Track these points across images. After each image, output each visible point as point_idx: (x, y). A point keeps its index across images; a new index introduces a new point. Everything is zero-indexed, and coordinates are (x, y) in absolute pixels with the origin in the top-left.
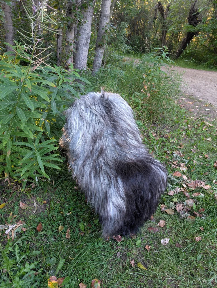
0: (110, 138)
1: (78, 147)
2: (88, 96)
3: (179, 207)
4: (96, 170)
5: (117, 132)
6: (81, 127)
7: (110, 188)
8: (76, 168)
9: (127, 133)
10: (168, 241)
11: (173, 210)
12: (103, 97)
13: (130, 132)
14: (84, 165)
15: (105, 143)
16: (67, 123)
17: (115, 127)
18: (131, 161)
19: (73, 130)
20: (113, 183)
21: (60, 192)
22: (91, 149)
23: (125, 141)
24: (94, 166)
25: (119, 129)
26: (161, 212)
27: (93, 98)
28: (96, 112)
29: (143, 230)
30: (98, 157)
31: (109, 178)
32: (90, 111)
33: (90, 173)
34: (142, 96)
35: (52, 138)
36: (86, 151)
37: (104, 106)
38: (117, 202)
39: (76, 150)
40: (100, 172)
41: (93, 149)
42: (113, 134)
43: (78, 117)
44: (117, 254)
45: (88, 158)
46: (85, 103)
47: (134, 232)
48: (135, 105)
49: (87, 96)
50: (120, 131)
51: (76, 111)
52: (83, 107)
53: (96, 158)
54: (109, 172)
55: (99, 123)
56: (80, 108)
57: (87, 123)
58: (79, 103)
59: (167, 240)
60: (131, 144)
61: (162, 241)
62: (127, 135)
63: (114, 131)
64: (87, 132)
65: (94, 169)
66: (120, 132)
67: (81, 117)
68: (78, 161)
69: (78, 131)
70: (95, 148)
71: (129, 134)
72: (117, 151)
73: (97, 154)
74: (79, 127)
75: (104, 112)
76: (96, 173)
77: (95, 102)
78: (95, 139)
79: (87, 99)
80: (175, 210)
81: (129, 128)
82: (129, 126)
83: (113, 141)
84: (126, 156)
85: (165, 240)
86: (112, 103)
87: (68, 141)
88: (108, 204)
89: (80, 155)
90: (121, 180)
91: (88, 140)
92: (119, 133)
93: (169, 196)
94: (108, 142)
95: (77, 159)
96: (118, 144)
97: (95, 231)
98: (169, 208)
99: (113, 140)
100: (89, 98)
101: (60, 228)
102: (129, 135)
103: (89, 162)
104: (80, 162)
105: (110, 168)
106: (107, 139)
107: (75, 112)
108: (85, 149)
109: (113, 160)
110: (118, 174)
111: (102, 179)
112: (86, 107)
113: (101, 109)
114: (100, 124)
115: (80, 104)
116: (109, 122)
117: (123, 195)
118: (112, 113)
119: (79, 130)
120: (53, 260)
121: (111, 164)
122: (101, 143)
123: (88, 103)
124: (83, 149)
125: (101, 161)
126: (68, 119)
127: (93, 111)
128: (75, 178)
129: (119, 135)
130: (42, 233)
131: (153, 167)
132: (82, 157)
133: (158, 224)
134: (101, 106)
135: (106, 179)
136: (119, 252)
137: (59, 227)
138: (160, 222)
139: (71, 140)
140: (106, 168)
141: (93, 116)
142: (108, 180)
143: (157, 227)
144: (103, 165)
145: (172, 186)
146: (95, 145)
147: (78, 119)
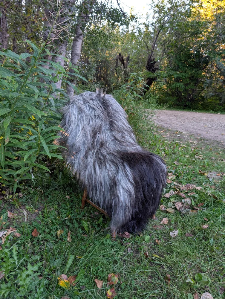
1: (78, 140)
3: (178, 205)
5: (114, 129)
6: (80, 120)
7: (118, 173)
8: (77, 162)
10: (177, 232)
11: (173, 208)
14: (86, 157)
15: (104, 137)
16: (65, 119)
19: (72, 124)
21: (53, 200)
22: (92, 142)
23: (123, 137)
24: (97, 157)
25: (116, 126)
26: (162, 211)
27: (90, 95)
28: (95, 106)
29: (149, 227)
31: (115, 164)
32: (89, 106)
33: (94, 163)
36: (87, 143)
37: (102, 102)
39: (76, 144)
40: (105, 160)
42: (111, 130)
43: (77, 111)
44: (127, 250)
45: (89, 149)
46: (83, 99)
50: (117, 128)
51: (75, 106)
52: (81, 102)
53: (98, 150)
54: (115, 160)
56: (79, 103)
59: (176, 232)
60: (128, 141)
61: (171, 234)
64: (87, 125)
65: (98, 159)
68: (80, 154)
69: (78, 125)
70: (96, 141)
74: (78, 120)
75: (102, 107)
76: (101, 162)
77: (93, 98)
78: (94, 133)
80: (175, 208)
81: (125, 127)
85: (174, 232)
86: (108, 101)
87: (67, 136)
88: (118, 190)
89: (81, 148)
90: (128, 166)
93: (165, 198)
94: (108, 136)
95: (78, 152)
96: (116, 139)
97: (99, 231)
98: (168, 208)
99: (111, 135)
100: (86, 95)
101: (59, 232)
103: (91, 153)
104: (82, 154)
105: (115, 156)
106: (106, 134)
110: (124, 160)
111: (108, 166)
112: (84, 102)
113: (99, 104)
115: (78, 99)
116: (107, 117)
117: (131, 180)
118: (109, 109)
120: (57, 261)
121: (115, 154)
122: (100, 137)
123: (86, 98)
127: (91, 105)
129: (117, 131)
130: (40, 236)
131: (154, 158)
132: (83, 150)
133: (162, 222)
134: (98, 101)
136: (130, 248)
137: (58, 231)
138: (163, 220)
139: (70, 135)
140: (110, 157)
141: (91, 110)
142: (114, 166)
143: (162, 225)
144: (106, 155)
145: (166, 190)
146: (96, 138)
147: (77, 113)
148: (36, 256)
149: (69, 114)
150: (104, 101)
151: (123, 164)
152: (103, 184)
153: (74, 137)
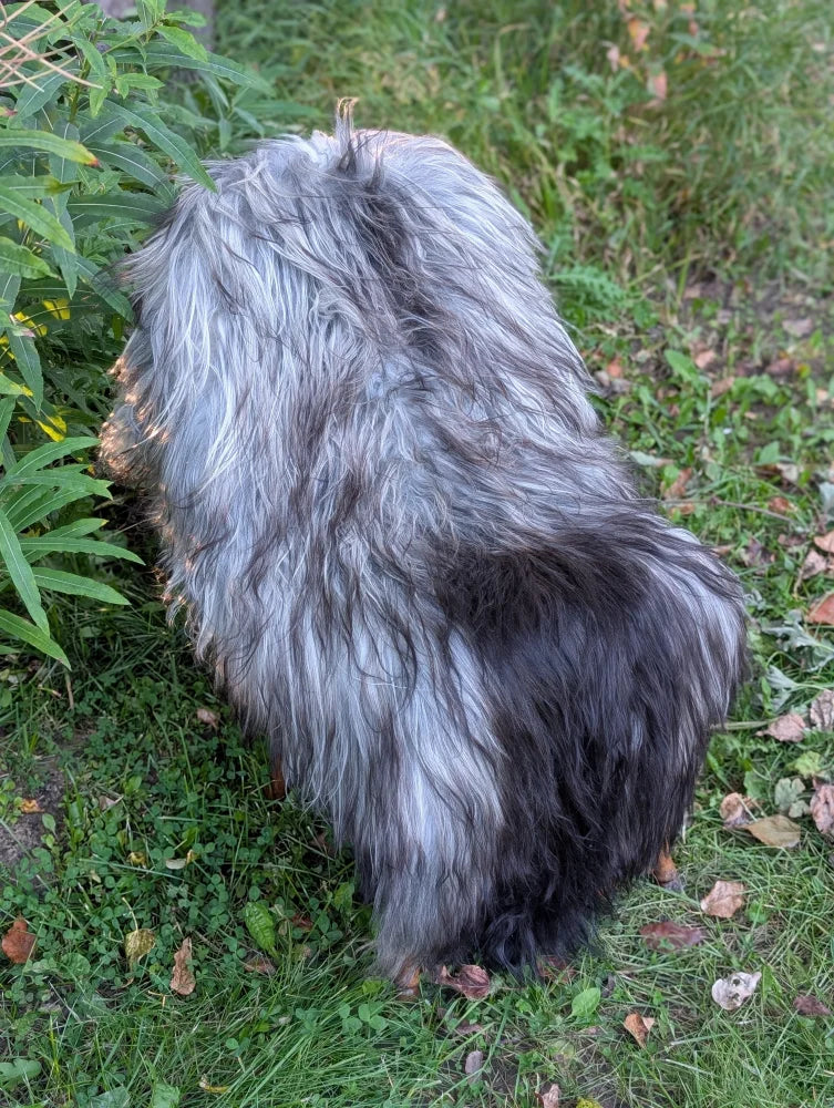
0: (401, 411)
1: (215, 474)
2: (258, 169)
3: (827, 803)
4: (328, 603)
5: (439, 371)
6: (227, 354)
7: (409, 695)
8: (210, 595)
9: (502, 376)
10: (753, 984)
11: (796, 820)
12: (348, 165)
13: (522, 369)
14: (255, 576)
15: (371, 443)
16: (146, 332)
17: (426, 344)
18: (525, 544)
19: (184, 377)
20: (424, 669)
21: (117, 745)
22: (293, 483)
23: (492, 424)
24: (313, 581)
25: (454, 352)
26: (724, 835)
27: (293, 175)
28: (315, 265)
29: (611, 938)
30: (332, 526)
31: (402, 642)
32: (279, 260)
33: (296, 619)
34: (615, 93)
35: (52, 420)
36: (263, 494)
37: (356, 222)
38: (453, 770)
39: (205, 493)
40: (349, 612)
41: (304, 481)
42: (418, 389)
43: (207, 300)
44: (463, 1063)
45: (275, 534)
46: (246, 210)
47: (560, 947)
48: (567, 155)
49: (254, 167)
50: (461, 365)
51: (196, 262)
52: (233, 237)
53: (324, 533)
54: (402, 611)
55: (330, 327)
56: (218, 240)
57: (264, 332)
58: (209, 208)
59: (747, 983)
60: (527, 444)
61: (719, 988)
62: (500, 388)
63: (425, 370)
64: (264, 382)
65: (317, 597)
66: (458, 372)
67: (228, 299)
68: (223, 556)
69: (213, 378)
70: (316, 473)
71: (515, 381)
72: (448, 487)
73: (329, 514)
74: (215, 352)
75: (361, 258)
76: (329, 617)
77: (303, 200)
78: (310, 425)
79: (258, 183)
80: (807, 821)
81: (513, 344)
82: (516, 330)
83: (421, 428)
84: (499, 516)
85: (737, 982)
86: (405, 199)
87: (158, 437)
88: (401, 785)
89: (229, 517)
91: (273, 432)
92: (457, 382)
93: (774, 746)
94: (393, 433)
95: (214, 543)
96: (449, 445)
97: (336, 947)
98: (772, 811)
99: (416, 421)
100: (269, 177)
101: (133, 941)
102: (517, 386)
103: (284, 558)
104: (234, 561)
105: (408, 585)
106: (381, 421)
107: (189, 263)
108: (261, 485)
109: (421, 544)
110: (450, 616)
111: (363, 649)
112: (251, 236)
113: (338, 243)
114: (336, 332)
115: (214, 215)
116: (390, 318)
117: (482, 730)
118: (408, 260)
119: (216, 371)
120: (111, 1099)
121: (414, 566)
122: (343, 448)
123: (263, 208)
124: (249, 484)
125: (355, 550)
126: (146, 308)
127: (291, 257)
128: (210, 649)
129: (455, 391)
130: (38, 966)
131: (656, 570)
132: (243, 532)
133: (704, 905)
134: (337, 224)
135: (389, 651)
136: (477, 1053)
137: (130, 936)
138: (715, 893)
139: (173, 434)
140: (381, 588)
141: (293, 288)
142: (396, 655)
143: (698, 919)
144: (365, 570)
145: (794, 685)
146: (316, 458)
147: (206, 308)
148: (20, 1062)
149: (168, 311)
150: (375, 206)
151: (443, 639)
152: (341, 732)
153: (196, 451)
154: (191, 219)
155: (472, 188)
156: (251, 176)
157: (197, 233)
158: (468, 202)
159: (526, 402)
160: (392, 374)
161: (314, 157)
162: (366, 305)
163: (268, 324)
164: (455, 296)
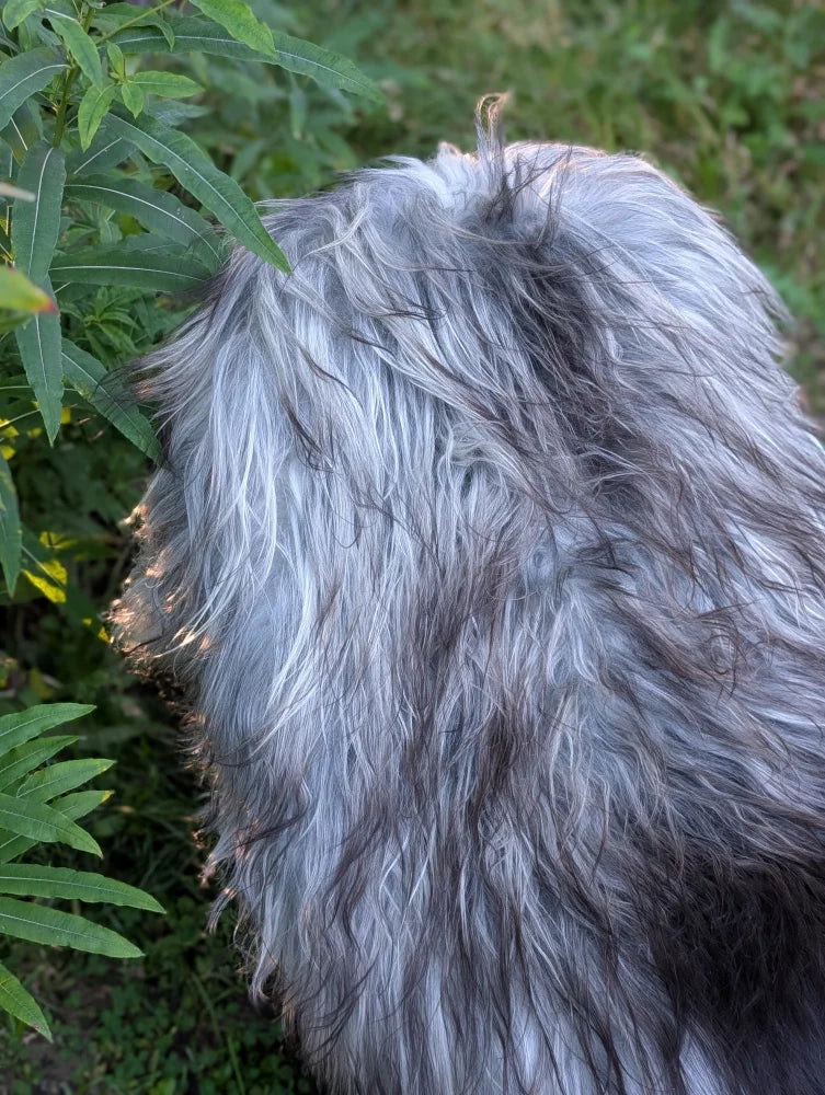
0: (579, 602)
1: (283, 720)
2: (357, 222)
4: (466, 959)
5: (636, 529)
6: (304, 526)
9: (732, 529)
12: (499, 211)
13: (764, 517)
15: (532, 659)
16: (177, 475)
17: (621, 496)
19: (235, 559)
22: (407, 731)
23: (720, 613)
25: (660, 497)
28: (448, 385)
30: (474, 812)
31: (597, 1046)
32: (389, 374)
33: (413, 981)
34: (797, 38)
36: (359, 751)
37: (516, 311)
40: (504, 976)
41: (425, 727)
43: (272, 438)
45: (380, 820)
46: (336, 289)
48: (733, 115)
49: (350, 218)
50: (668, 515)
52: (315, 338)
53: (460, 827)
55: (468, 479)
56: (292, 342)
58: (276, 286)
62: (731, 551)
63: (615, 530)
64: (362, 570)
65: (450, 947)
66: (664, 528)
67: (307, 440)
68: (293, 851)
71: (753, 538)
72: (656, 732)
73: (466, 787)
74: (284, 520)
75: (521, 367)
77: (430, 275)
79: (355, 247)
81: (749, 479)
82: (754, 456)
83: (609, 625)
84: (740, 782)
87: (195, 645)
89: (305, 788)
90: (716, 1071)
91: (375, 652)
92: (663, 547)
94: (566, 638)
95: (278, 829)
96: (653, 653)
100: (374, 236)
102: (759, 547)
103: (394, 866)
107: (245, 374)
108: (356, 739)
109: (622, 848)
111: (529, 1049)
112: (344, 336)
113: (485, 345)
114: (479, 486)
115: (284, 299)
116: (566, 461)
119: (287, 554)
123: (363, 287)
124: (336, 735)
125: (512, 861)
126: (177, 438)
127: (410, 371)
129: (662, 561)
132: (327, 813)
134: (483, 314)
135: (574, 1063)
139: (217, 645)
140: (557, 938)
141: (410, 416)
142: (587, 1071)
144: (529, 900)
146: (443, 689)
147: (270, 450)
149: (210, 451)
150: (546, 282)
151: (670, 1053)
153: (254, 673)
154: (248, 293)
155: (690, 235)
156: (345, 235)
157: (257, 325)
158: (686, 259)
159: (773, 574)
160: (564, 540)
161: (446, 198)
162: (529, 447)
163: (371, 485)
164: (664, 412)
